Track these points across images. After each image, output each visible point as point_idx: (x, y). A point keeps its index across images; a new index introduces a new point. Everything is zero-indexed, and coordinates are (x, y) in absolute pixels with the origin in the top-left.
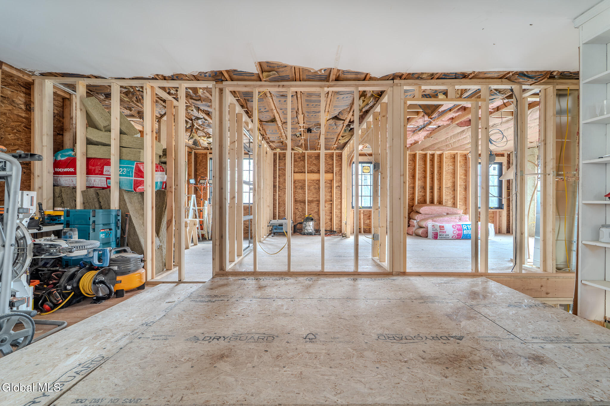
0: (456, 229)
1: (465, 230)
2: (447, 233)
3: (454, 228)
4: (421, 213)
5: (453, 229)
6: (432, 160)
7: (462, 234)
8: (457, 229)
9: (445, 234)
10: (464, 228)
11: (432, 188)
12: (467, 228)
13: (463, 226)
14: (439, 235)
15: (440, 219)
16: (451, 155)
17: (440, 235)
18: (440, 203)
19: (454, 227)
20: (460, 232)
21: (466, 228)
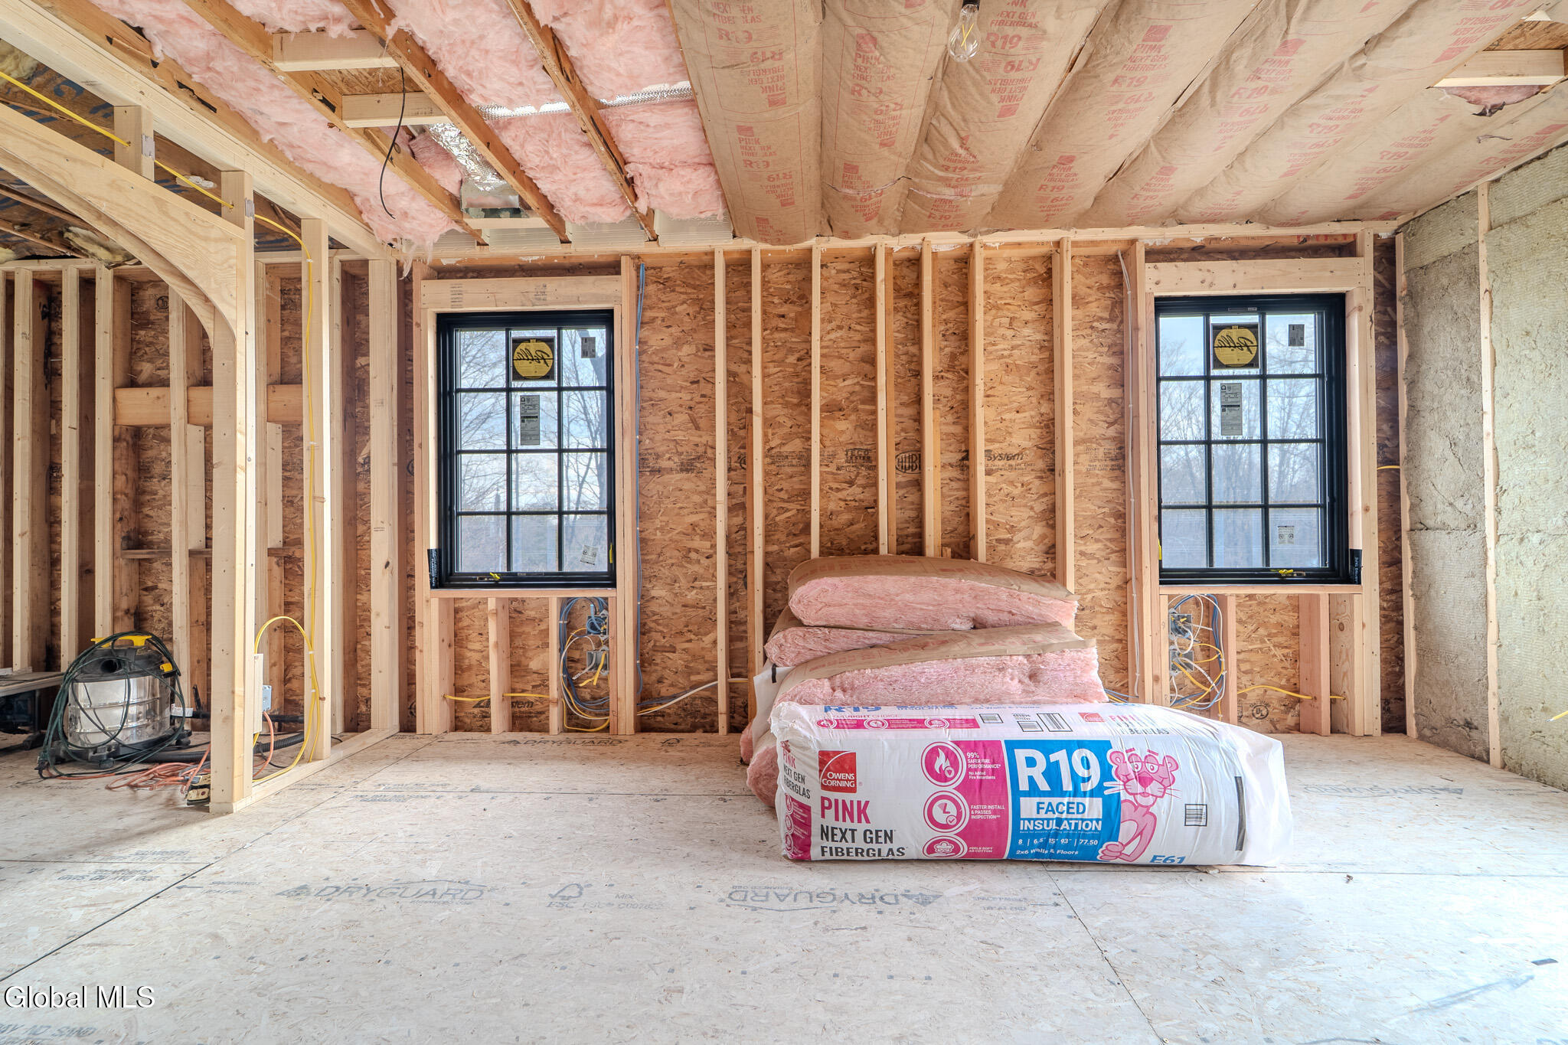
0: (950, 788)
1: (1034, 790)
2: (878, 820)
3: (941, 777)
4: (800, 624)
5: (932, 788)
6: (909, 295)
7: (1001, 824)
8: (966, 787)
9: (861, 827)
10: (1024, 772)
11: (913, 461)
12: (1052, 773)
13: (1021, 754)
14: (815, 830)
15: (883, 673)
16: (1027, 260)
17: (825, 833)
18: (962, 549)
19: (941, 761)
20: (986, 812)
21: (1037, 773)
